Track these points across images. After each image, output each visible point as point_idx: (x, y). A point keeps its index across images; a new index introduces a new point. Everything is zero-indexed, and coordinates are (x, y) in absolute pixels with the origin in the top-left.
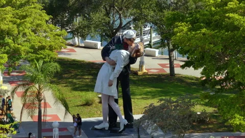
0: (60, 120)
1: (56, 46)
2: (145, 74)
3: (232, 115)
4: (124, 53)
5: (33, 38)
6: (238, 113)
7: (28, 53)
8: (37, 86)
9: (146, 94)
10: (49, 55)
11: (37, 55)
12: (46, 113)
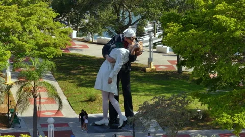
0: (63, 115)
1: (61, 44)
2: (153, 71)
3: (220, 114)
4: (124, 51)
5: (39, 35)
6: (226, 112)
7: (33, 49)
8: (32, 83)
9: (150, 90)
10: (52, 52)
11: (41, 52)
12: (41, 109)
